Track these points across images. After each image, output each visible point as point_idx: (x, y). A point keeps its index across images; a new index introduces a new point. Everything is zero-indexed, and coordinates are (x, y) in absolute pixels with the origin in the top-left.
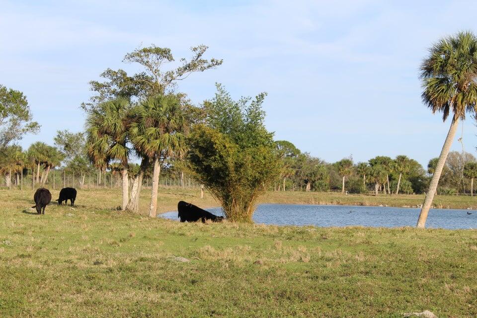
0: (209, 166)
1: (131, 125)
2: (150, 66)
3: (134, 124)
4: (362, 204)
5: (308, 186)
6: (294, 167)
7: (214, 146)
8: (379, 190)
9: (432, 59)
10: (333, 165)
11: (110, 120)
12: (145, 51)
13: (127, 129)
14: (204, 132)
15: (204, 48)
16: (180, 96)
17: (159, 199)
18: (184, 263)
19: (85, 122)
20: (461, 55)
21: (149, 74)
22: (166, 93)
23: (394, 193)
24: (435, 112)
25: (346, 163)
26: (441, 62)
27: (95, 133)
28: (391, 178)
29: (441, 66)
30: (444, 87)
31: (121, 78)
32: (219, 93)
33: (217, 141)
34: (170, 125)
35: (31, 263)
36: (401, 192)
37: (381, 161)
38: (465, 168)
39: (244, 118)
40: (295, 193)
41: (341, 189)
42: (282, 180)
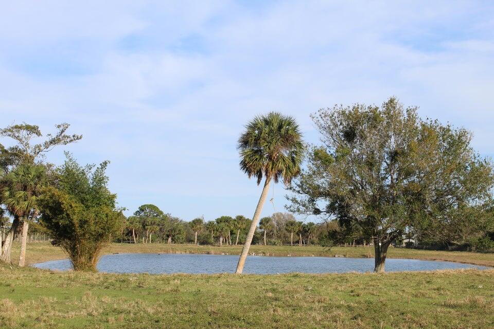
0: (58, 223)
1: (4, 189)
2: (20, 140)
3: (7, 188)
4: (208, 253)
5: (170, 239)
6: (158, 225)
7: (62, 206)
8: (223, 242)
9: (248, 134)
10: (190, 223)
12: (16, 127)
14: (54, 194)
15: (66, 126)
20: (271, 131)
21: (21, 147)
23: (235, 244)
24: (251, 177)
25: (198, 222)
26: (256, 136)
28: (232, 233)
29: (255, 140)
30: (257, 157)
32: (67, 160)
33: (64, 202)
36: (240, 243)
37: (225, 220)
38: (287, 225)
39: (90, 181)
40: (159, 245)
41: (194, 241)
42: (149, 235)
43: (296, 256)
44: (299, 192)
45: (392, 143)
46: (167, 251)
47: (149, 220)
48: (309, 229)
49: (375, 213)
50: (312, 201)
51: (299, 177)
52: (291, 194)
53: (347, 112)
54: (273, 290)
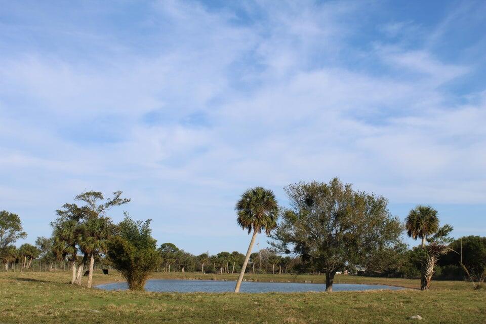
0: (120, 259)
1: (78, 235)
2: (90, 202)
3: (80, 235)
4: (212, 279)
5: (183, 269)
6: (175, 258)
7: (123, 248)
8: (223, 271)
9: (242, 201)
11: (66, 232)
12: (87, 194)
13: (76, 237)
14: (118, 240)
15: (120, 193)
16: (107, 218)
17: (93, 277)
18: (96, 313)
19: (52, 233)
20: (257, 199)
21: (89, 206)
22: (99, 217)
23: (231, 272)
24: (244, 229)
25: (204, 256)
26: (247, 203)
27: (58, 240)
28: (229, 264)
29: (247, 205)
30: (249, 216)
31: (74, 208)
33: (125, 246)
34: (100, 236)
35: (12, 314)
36: (235, 272)
37: (224, 255)
38: (270, 259)
39: (140, 232)
40: (175, 273)
41: (201, 271)
42: (168, 266)
43: (276, 282)
44: (276, 239)
45: (337, 207)
46: (182, 278)
47: (169, 254)
48: (286, 262)
49: (325, 253)
50: (284, 245)
51: (276, 229)
52: (270, 240)
53: (308, 186)
54: (258, 301)
